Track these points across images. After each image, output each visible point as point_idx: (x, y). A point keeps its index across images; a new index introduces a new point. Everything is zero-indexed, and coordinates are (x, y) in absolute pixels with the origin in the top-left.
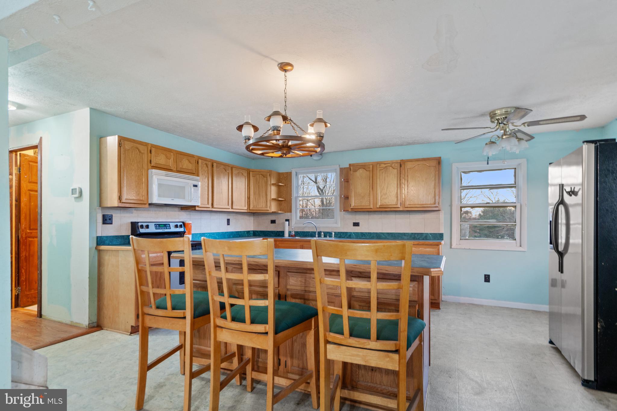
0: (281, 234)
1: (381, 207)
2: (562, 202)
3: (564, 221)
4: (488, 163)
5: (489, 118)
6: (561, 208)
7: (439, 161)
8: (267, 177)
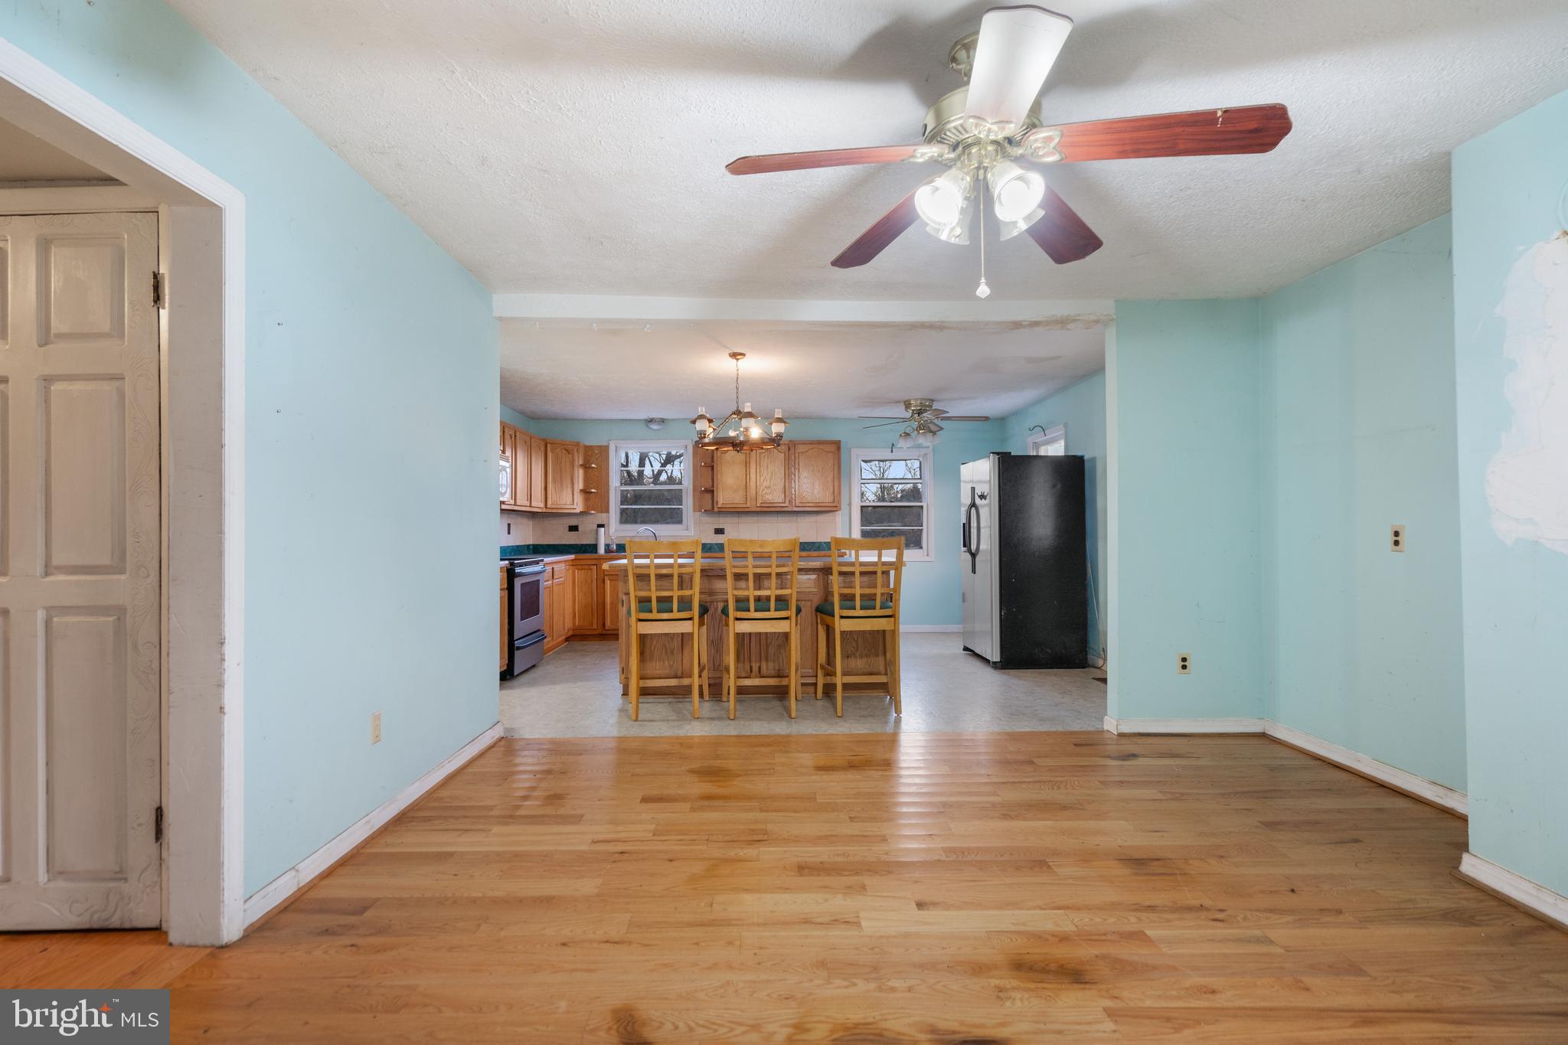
0: (594, 548)
1: (763, 505)
2: (973, 505)
3: (975, 525)
4: (892, 452)
5: (904, 407)
6: (973, 510)
7: (837, 445)
8: (573, 454)
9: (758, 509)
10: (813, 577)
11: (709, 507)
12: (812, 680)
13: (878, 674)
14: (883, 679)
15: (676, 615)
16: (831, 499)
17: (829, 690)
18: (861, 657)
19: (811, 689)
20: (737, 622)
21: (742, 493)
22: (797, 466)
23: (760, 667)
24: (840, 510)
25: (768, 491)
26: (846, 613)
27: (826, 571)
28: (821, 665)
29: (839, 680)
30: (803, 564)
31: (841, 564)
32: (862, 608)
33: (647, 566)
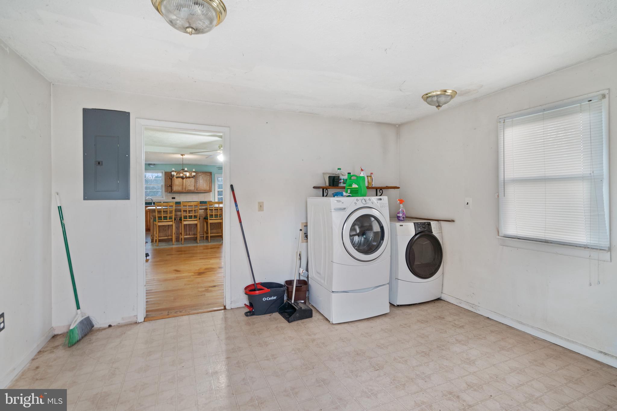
7: (211, 173)
9: (187, 192)
10: (203, 211)
11: (170, 191)
12: (203, 236)
13: (219, 233)
14: (221, 234)
15: (168, 220)
16: (209, 189)
17: (207, 238)
18: (215, 229)
19: (203, 238)
20: (184, 222)
21: (181, 187)
22: (198, 179)
23: (189, 233)
24: (211, 192)
25: (189, 186)
26: (211, 219)
27: (206, 209)
28: (205, 232)
29: (209, 235)
30: (200, 208)
31: (210, 207)
32: (215, 217)
33: (161, 209)
